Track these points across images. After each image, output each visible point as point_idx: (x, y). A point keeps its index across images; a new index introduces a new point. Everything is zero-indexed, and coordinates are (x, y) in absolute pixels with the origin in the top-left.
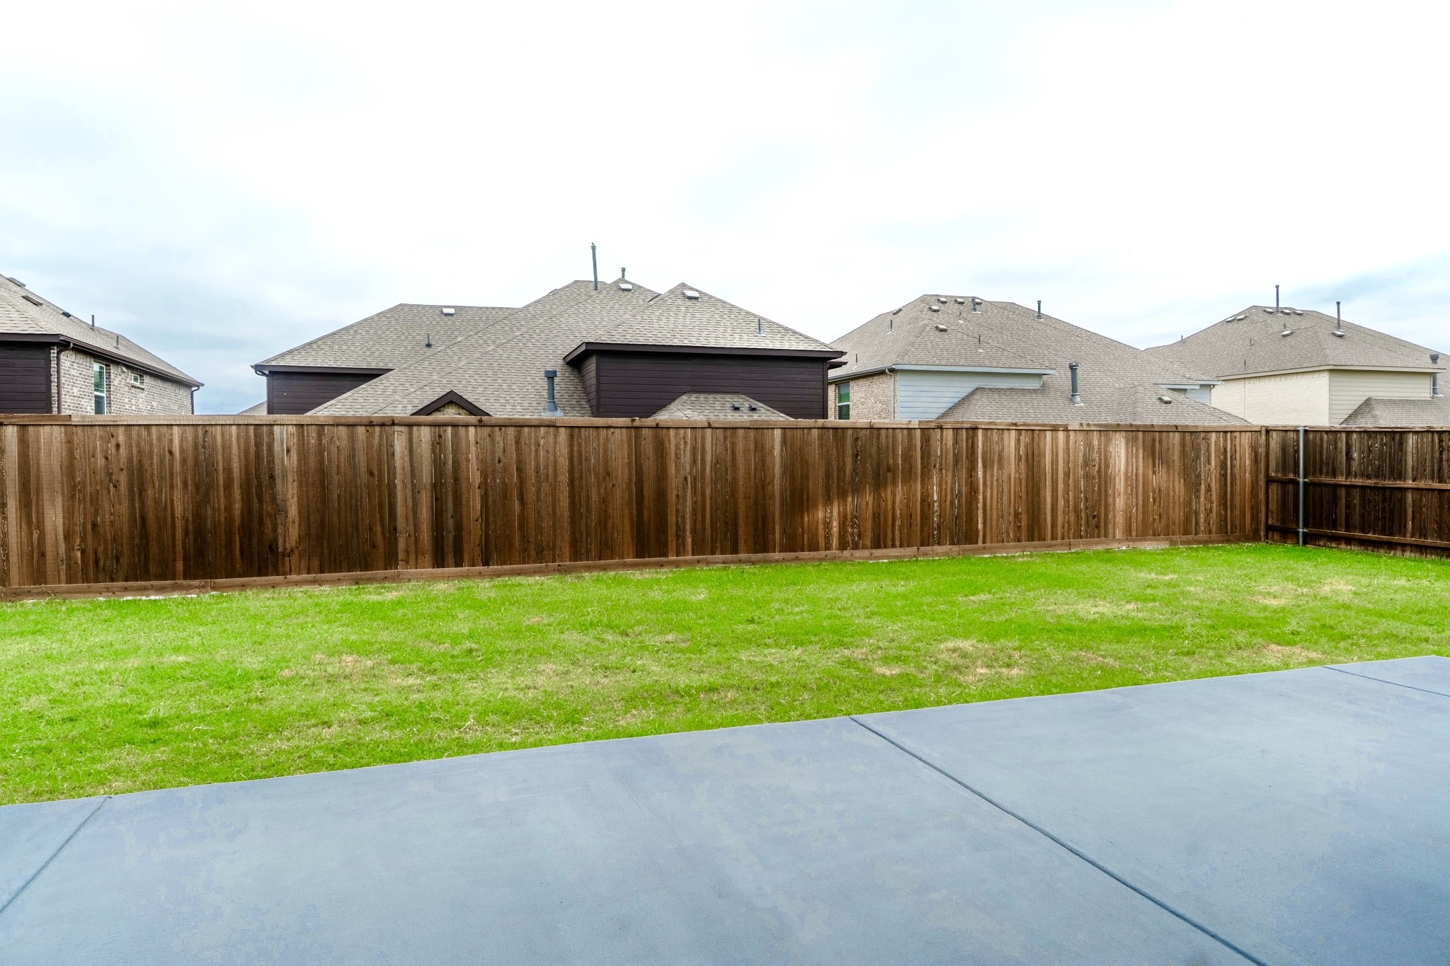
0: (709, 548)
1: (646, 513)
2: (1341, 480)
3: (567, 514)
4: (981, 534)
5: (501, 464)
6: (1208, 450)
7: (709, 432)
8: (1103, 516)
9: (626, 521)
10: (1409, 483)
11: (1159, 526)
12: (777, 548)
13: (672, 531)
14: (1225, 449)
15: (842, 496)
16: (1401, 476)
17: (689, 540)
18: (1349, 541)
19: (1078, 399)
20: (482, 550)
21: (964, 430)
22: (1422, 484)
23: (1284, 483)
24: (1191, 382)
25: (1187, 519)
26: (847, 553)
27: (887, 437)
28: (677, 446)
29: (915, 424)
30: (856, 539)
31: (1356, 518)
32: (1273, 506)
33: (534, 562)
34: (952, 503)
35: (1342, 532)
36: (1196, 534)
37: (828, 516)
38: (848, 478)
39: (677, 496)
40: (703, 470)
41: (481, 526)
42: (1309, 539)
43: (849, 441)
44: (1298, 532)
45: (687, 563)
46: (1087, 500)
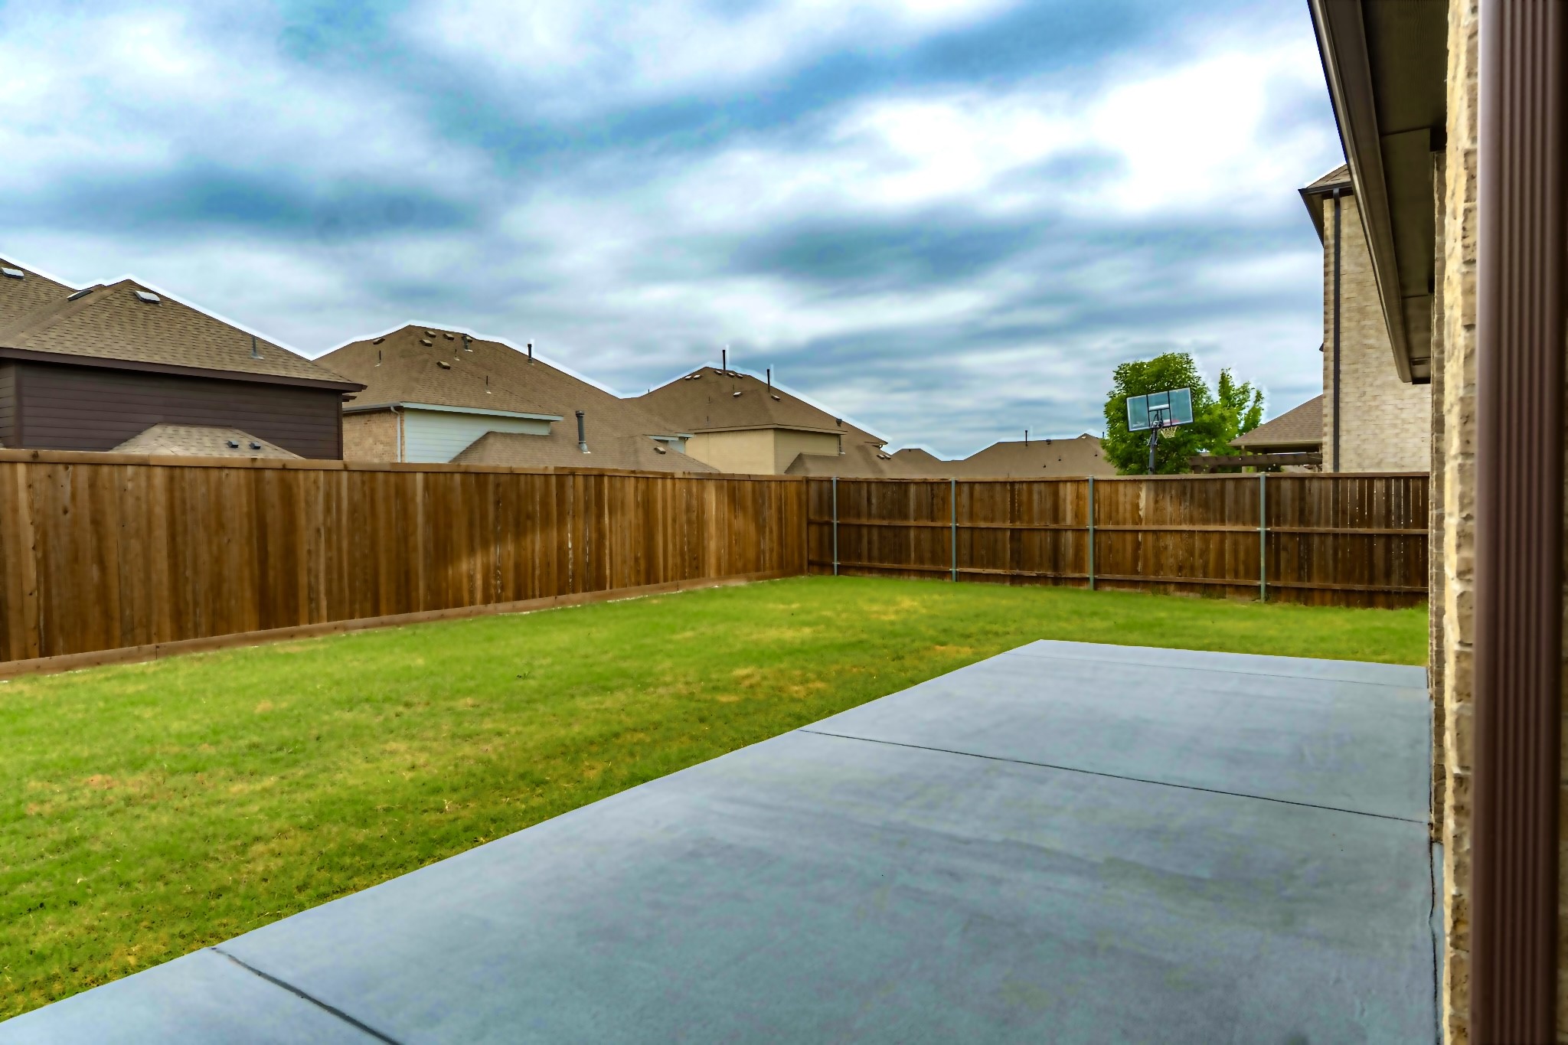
0: (347, 610)
1: (271, 574)
2: (864, 521)
3: (165, 578)
4: (608, 580)
5: (68, 516)
6: (770, 498)
7: (345, 475)
8: (701, 558)
9: (247, 585)
10: (912, 523)
11: (740, 564)
12: (421, 606)
13: (303, 594)
14: (781, 496)
15: (485, 545)
16: (906, 517)
17: (324, 603)
18: (870, 570)
19: (585, 447)
20: (40, 634)
21: (593, 477)
22: (921, 523)
23: (821, 524)
24: (672, 434)
25: (758, 559)
26: (491, 607)
27: (526, 483)
28: (307, 492)
29: (551, 471)
30: (499, 591)
31: (875, 552)
32: (813, 544)
33: (122, 646)
34: (584, 550)
35: (865, 563)
36: (764, 570)
37: (471, 567)
38: (491, 526)
39: (309, 552)
40: (339, 520)
41: (38, 601)
42: (843, 570)
43: (491, 488)
44: (833, 566)
45: (323, 631)
46: (689, 543)
